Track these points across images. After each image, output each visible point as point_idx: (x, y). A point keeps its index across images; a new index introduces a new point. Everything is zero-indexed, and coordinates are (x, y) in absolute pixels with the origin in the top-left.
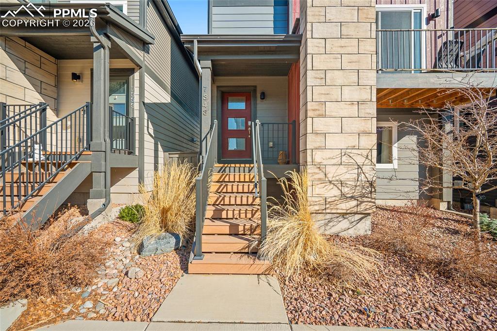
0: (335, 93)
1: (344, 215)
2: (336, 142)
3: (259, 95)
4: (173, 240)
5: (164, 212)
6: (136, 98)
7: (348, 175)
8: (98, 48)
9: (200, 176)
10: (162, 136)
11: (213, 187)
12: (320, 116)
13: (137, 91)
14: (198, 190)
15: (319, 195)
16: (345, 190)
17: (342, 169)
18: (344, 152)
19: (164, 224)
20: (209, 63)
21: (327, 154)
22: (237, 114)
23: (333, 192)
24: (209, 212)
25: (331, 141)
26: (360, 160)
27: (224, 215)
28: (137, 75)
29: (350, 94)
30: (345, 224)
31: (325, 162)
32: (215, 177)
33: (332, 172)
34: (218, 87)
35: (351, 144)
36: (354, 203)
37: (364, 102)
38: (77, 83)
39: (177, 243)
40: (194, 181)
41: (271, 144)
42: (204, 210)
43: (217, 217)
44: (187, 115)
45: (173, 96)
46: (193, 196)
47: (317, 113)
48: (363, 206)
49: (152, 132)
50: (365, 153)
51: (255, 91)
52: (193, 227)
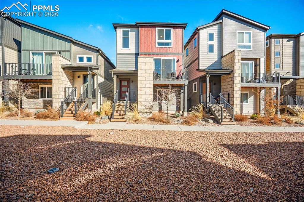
0: (144, 86)
1: (146, 113)
2: (144, 96)
3: (131, 81)
4: (108, 117)
5: (106, 112)
6: (96, 83)
7: (147, 104)
8: (89, 74)
9: (113, 104)
10: (102, 92)
11: (117, 107)
12: (140, 91)
13: (96, 81)
14: (113, 107)
15: (141, 108)
16: (146, 107)
17: (146, 102)
18: (146, 99)
19: (106, 114)
20: (116, 76)
21: (142, 99)
22: (125, 86)
23: (143, 108)
24: (115, 112)
25: (143, 96)
26: (150, 101)
27: (119, 112)
28: (96, 76)
29: (148, 86)
30: (146, 115)
31: (142, 101)
32: (117, 104)
33: (143, 103)
34: (119, 79)
35: (147, 97)
36: (148, 110)
37: (150, 88)
38: (79, 79)
39: (109, 117)
40: (112, 105)
41: (134, 95)
42: (114, 111)
43: (117, 112)
44: (108, 82)
45: (105, 78)
46: (112, 108)
47: (140, 90)
48: (150, 111)
49: (99, 91)
50: (150, 99)
51: (130, 80)
52: (112, 114)
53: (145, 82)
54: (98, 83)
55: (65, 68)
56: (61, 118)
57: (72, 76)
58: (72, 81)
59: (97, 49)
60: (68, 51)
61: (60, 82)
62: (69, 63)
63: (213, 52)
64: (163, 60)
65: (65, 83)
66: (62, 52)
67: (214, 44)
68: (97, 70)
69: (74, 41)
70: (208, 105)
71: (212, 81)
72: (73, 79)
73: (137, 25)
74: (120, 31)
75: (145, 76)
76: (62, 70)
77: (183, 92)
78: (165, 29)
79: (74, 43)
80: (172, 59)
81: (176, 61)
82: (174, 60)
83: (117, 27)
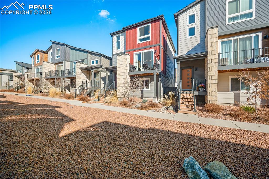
53: (122, 74)
54: (101, 77)
55: (82, 69)
56: (74, 99)
57: (89, 73)
58: (89, 77)
59: (100, 54)
60: (86, 59)
61: (79, 78)
62: (86, 66)
63: (194, 35)
64: (143, 53)
65: (82, 78)
66: (84, 60)
67: (196, 26)
68: (100, 68)
69: (89, 51)
70: (178, 92)
71: (193, 66)
72: (89, 76)
73: (124, 30)
74: (115, 38)
75: (122, 69)
76: (80, 71)
77: (160, 81)
78: (144, 26)
79: (90, 53)
80: (150, 51)
81: (154, 52)
82: (152, 52)
83: (113, 35)
